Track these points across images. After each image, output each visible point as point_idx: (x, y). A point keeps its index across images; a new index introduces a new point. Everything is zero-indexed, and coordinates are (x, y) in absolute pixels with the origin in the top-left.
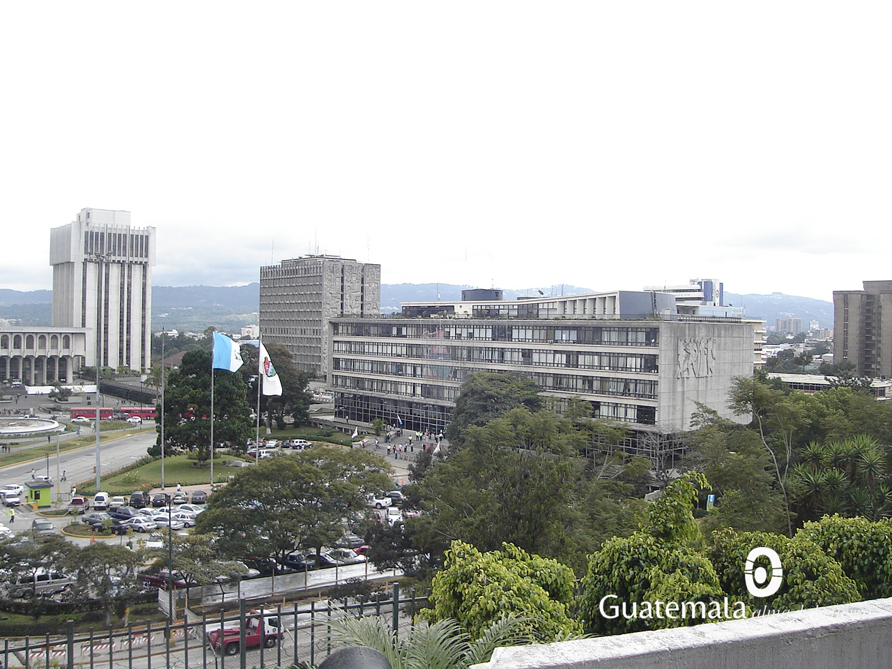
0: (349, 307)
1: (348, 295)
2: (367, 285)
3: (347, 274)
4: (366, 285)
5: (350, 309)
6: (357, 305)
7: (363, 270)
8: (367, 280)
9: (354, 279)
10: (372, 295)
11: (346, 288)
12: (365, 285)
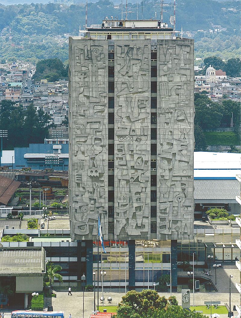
0: (125, 120)
1: (122, 99)
2: (164, 79)
3: (121, 61)
4: (161, 79)
5: (128, 124)
6: (142, 116)
7: (154, 56)
8: (162, 69)
9: (135, 69)
10: (174, 96)
11: (118, 87)
12: (159, 79)
